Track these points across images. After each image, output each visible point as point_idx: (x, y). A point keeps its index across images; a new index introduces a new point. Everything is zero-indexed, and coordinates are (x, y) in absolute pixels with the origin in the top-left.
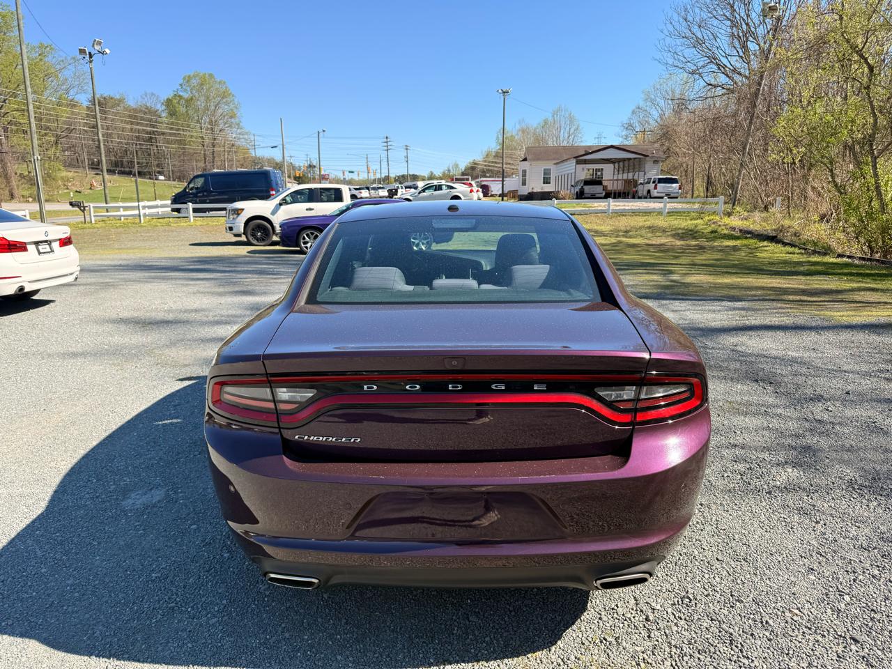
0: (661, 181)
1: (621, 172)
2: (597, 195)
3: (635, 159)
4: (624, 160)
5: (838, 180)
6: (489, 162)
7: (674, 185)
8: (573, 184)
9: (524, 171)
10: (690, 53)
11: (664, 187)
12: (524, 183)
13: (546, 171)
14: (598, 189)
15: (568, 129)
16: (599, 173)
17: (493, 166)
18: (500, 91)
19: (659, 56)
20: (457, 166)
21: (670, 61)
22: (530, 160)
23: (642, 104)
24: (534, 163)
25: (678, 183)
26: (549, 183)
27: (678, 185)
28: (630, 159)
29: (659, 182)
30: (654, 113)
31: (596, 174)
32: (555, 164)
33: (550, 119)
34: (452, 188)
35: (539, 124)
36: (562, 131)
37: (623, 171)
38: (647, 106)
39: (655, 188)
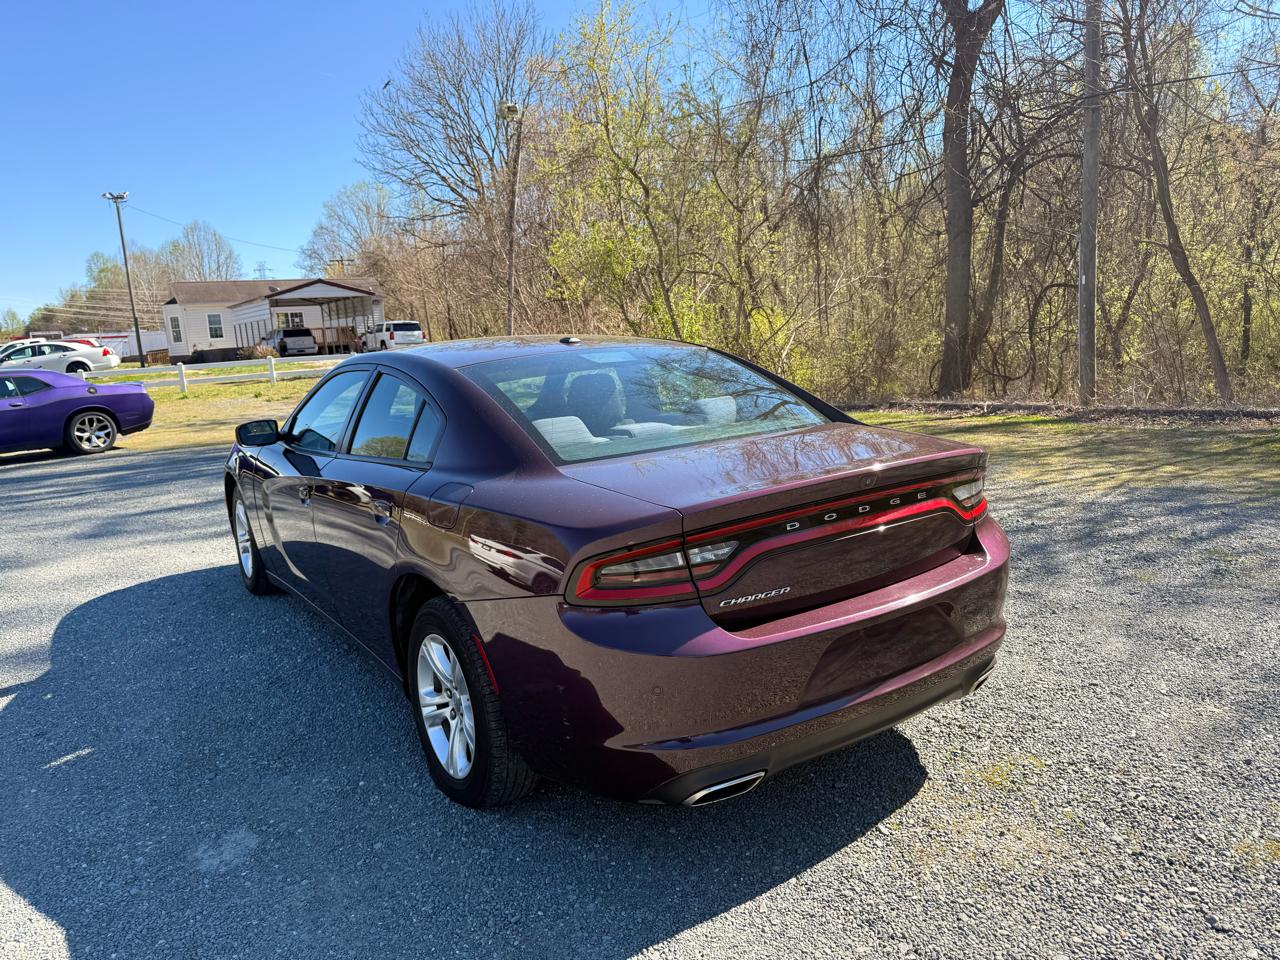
0: (398, 327)
1: (334, 317)
2: (307, 351)
3: (354, 298)
4: (337, 300)
5: (632, 317)
6: (81, 307)
7: (416, 333)
8: (264, 336)
9: (175, 321)
10: (402, 156)
11: (403, 336)
12: (178, 338)
13: (212, 319)
14: (305, 342)
15: (215, 256)
16: (297, 320)
17: (90, 314)
18: (108, 195)
19: (361, 157)
20: (13, 316)
21: (378, 166)
22: (183, 302)
23: (324, 221)
24: (191, 307)
25: (420, 330)
26: (222, 336)
27: (420, 332)
28: (348, 298)
29: (395, 330)
30: (346, 235)
31: (293, 321)
32: (229, 307)
33: (182, 241)
34: (66, 349)
35: (163, 248)
36: (206, 260)
37: (338, 314)
38: (333, 226)
39: (392, 338)
